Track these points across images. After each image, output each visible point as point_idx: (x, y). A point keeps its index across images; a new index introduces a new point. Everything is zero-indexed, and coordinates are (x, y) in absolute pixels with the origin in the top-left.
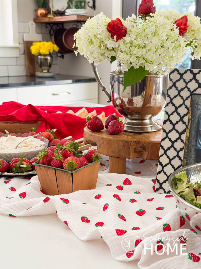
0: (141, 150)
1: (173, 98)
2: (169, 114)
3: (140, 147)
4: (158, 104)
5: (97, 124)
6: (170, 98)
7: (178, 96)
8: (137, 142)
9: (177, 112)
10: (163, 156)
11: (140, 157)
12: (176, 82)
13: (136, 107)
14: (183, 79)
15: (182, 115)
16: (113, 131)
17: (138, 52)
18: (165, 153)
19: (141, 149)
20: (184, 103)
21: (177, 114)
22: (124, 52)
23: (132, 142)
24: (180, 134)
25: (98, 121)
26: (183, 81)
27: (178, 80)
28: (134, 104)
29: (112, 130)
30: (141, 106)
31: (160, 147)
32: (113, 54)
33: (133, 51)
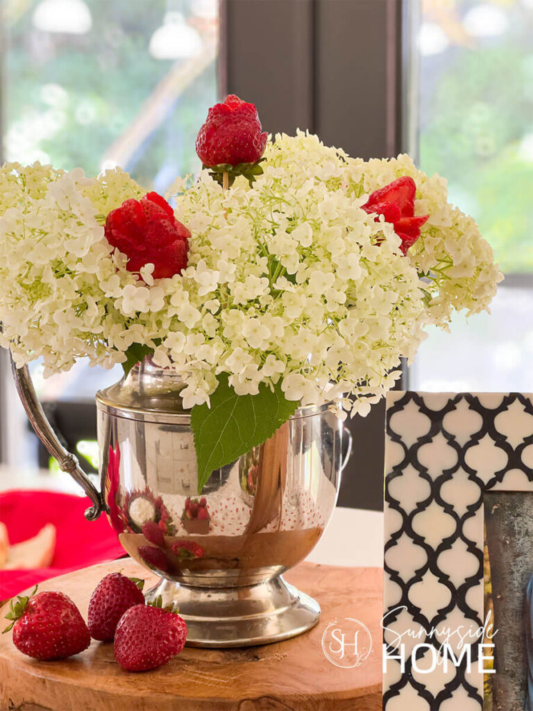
1: (414, 513)
2: (406, 580)
4: (309, 519)
5: (64, 628)
6: (401, 511)
7: (434, 503)
8: (264, 701)
9: (437, 572)
12: (416, 447)
13: (222, 540)
14: (446, 435)
15: (458, 582)
16: (144, 657)
17: (255, 331)
20: (459, 533)
21: (438, 578)
22: (195, 330)
25: (67, 616)
26: (447, 441)
27: (426, 440)
28: (211, 524)
29: (137, 651)
30: (240, 533)
32: (141, 336)
33: (233, 327)
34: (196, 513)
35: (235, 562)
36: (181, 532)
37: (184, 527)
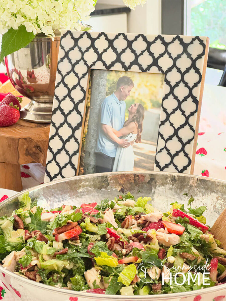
0: (37, 152)
1: (66, 75)
2: (60, 100)
3: (34, 147)
6: (62, 75)
7: (72, 72)
8: (28, 139)
9: (70, 97)
10: (51, 163)
11: (37, 162)
12: (69, 51)
14: (79, 47)
15: (76, 101)
18: (54, 158)
19: (36, 150)
20: (79, 84)
21: (70, 100)
23: (20, 140)
24: (74, 130)
26: (79, 50)
27: (72, 49)
31: (48, 149)
34: (31, 75)
35: (47, 93)
36: (28, 83)
37: (29, 81)
